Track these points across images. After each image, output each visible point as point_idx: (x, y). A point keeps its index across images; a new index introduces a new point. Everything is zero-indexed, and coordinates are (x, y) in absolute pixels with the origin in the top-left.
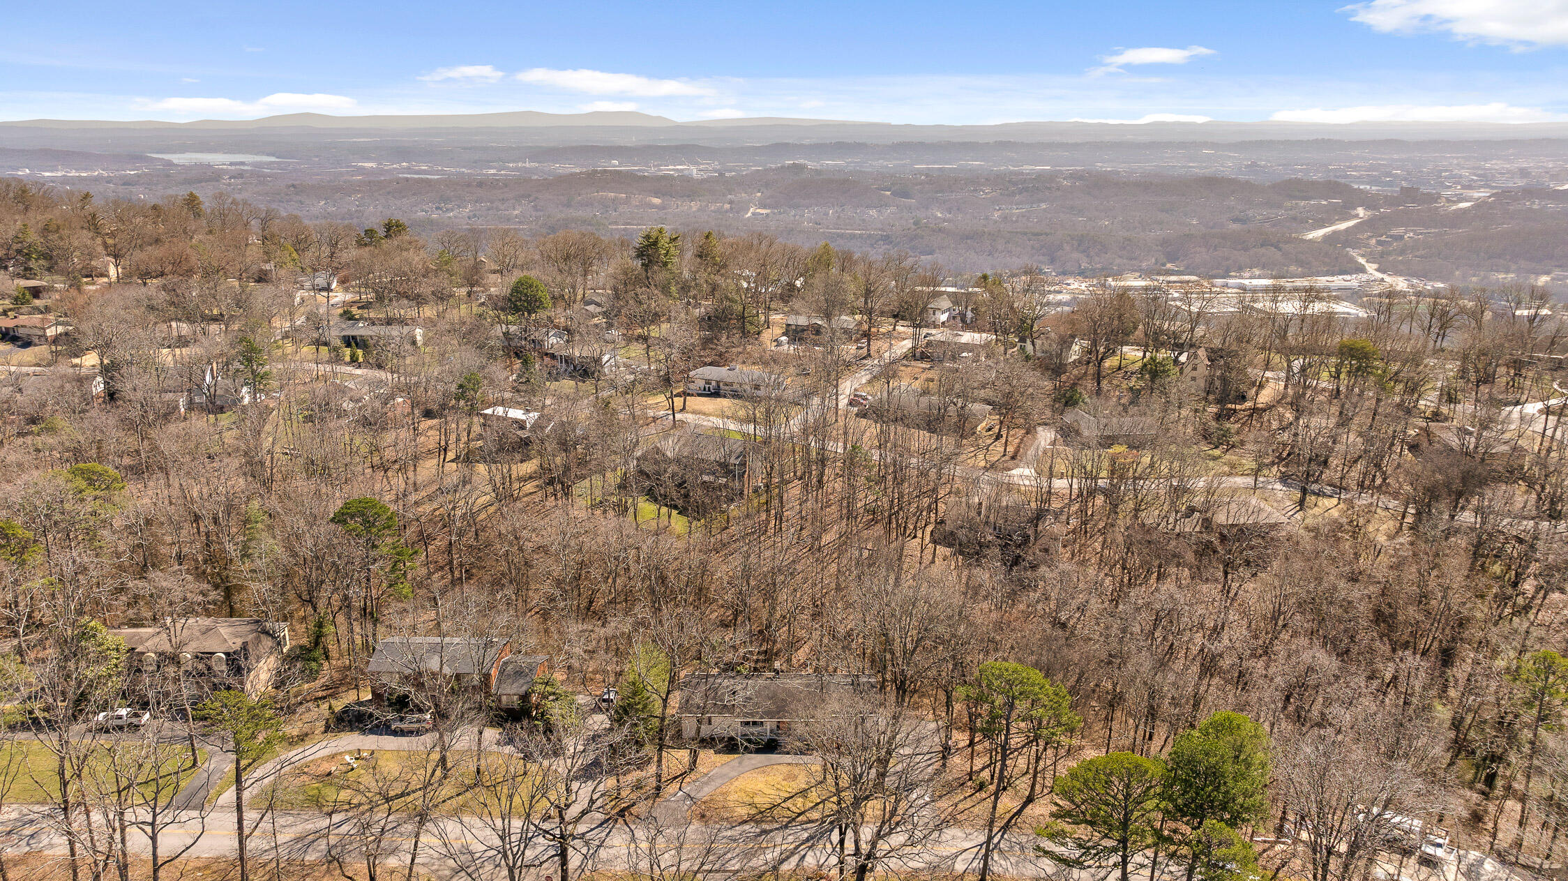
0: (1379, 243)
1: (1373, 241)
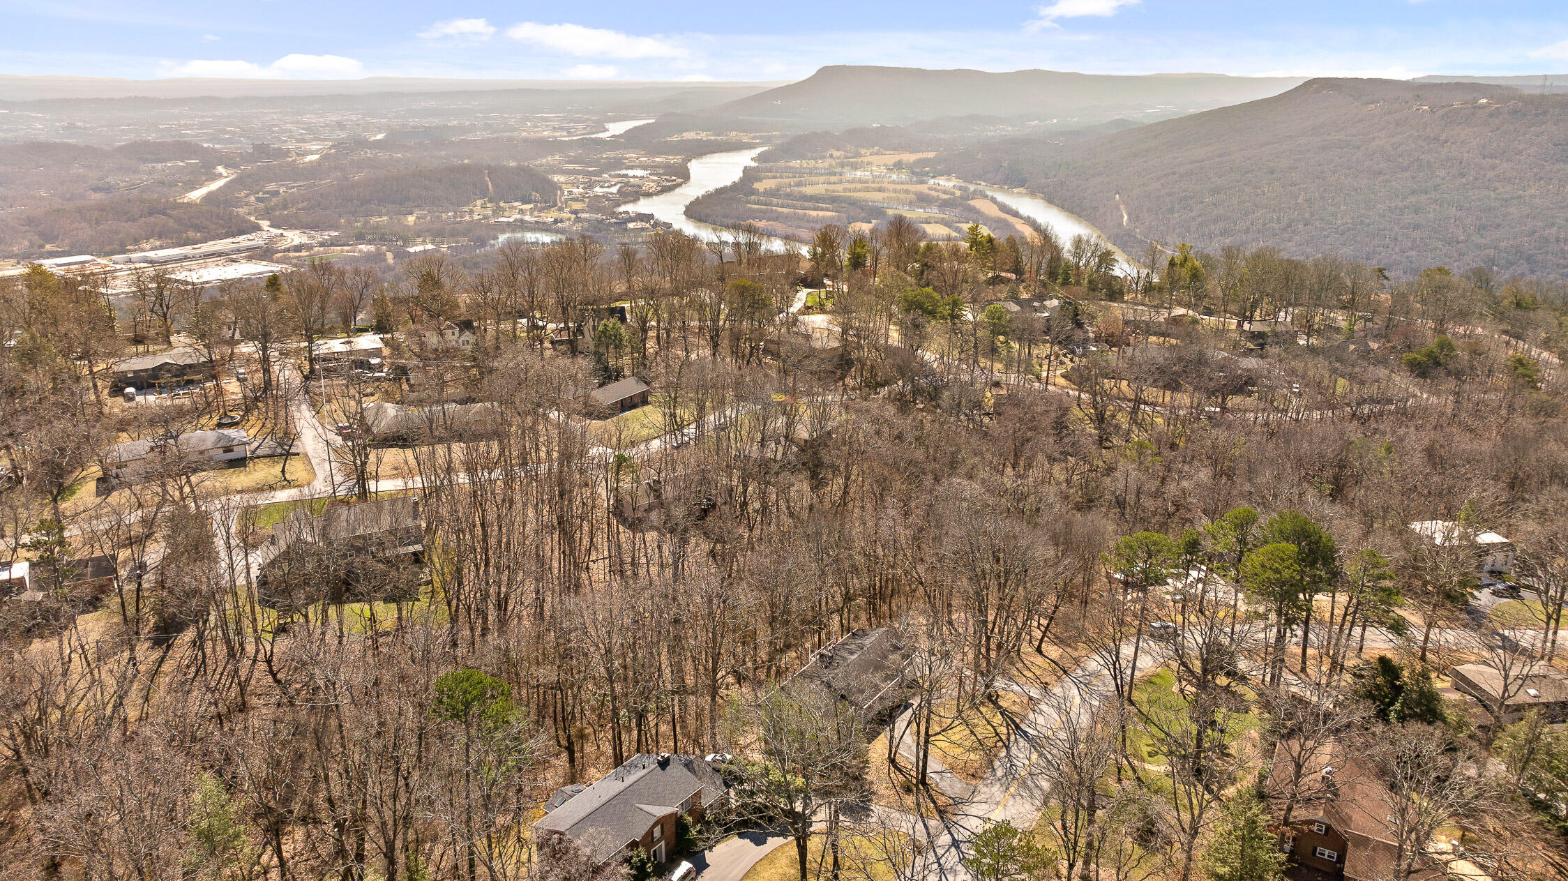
0: (258, 200)
1: (252, 199)
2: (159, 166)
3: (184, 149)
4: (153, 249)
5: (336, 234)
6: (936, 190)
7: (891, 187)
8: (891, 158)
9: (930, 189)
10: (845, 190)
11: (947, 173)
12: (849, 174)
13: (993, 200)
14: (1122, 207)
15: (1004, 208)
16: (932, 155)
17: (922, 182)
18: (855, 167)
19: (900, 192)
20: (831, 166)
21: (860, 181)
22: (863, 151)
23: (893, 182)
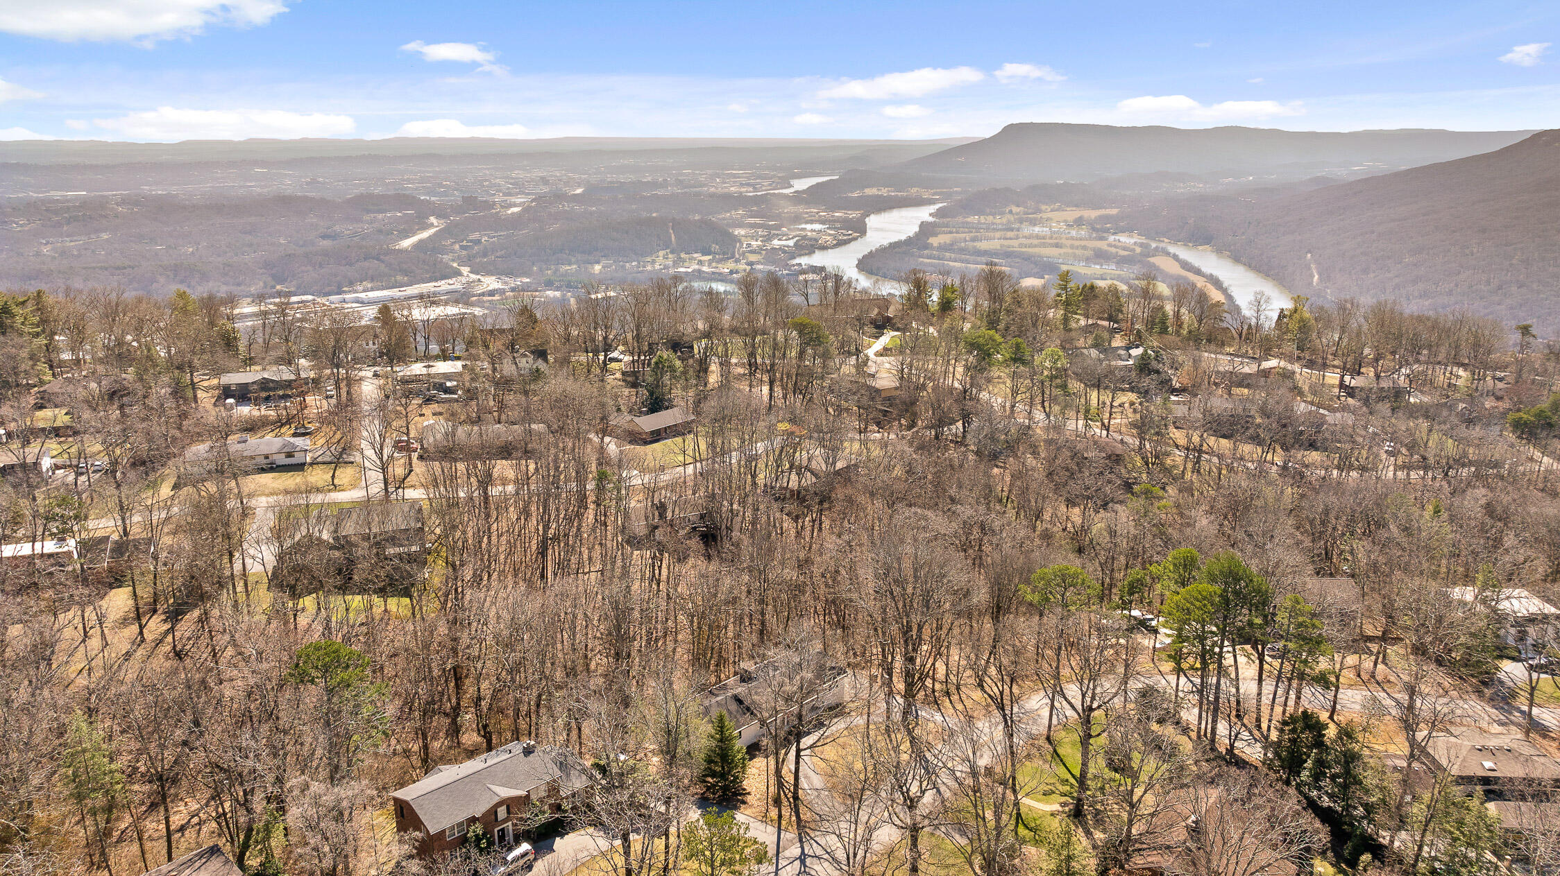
0: (462, 248)
1: (457, 247)
2: (380, 216)
3: (402, 200)
4: (364, 291)
5: (528, 280)
6: (1115, 246)
7: (1070, 242)
8: (1072, 214)
9: (1110, 245)
10: (1021, 245)
11: (1128, 230)
12: (1027, 230)
13: (1175, 257)
14: (1313, 266)
15: (1186, 266)
16: (1114, 211)
17: (1102, 239)
18: (1033, 223)
19: (1077, 248)
20: (1009, 222)
21: (1038, 237)
22: (1043, 207)
23: (1072, 238)
